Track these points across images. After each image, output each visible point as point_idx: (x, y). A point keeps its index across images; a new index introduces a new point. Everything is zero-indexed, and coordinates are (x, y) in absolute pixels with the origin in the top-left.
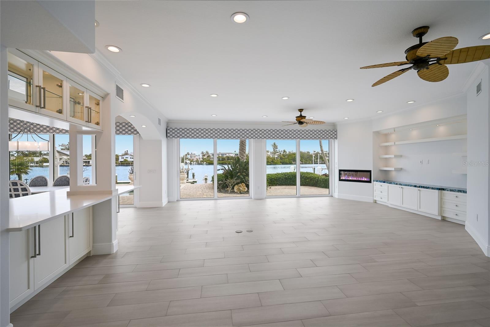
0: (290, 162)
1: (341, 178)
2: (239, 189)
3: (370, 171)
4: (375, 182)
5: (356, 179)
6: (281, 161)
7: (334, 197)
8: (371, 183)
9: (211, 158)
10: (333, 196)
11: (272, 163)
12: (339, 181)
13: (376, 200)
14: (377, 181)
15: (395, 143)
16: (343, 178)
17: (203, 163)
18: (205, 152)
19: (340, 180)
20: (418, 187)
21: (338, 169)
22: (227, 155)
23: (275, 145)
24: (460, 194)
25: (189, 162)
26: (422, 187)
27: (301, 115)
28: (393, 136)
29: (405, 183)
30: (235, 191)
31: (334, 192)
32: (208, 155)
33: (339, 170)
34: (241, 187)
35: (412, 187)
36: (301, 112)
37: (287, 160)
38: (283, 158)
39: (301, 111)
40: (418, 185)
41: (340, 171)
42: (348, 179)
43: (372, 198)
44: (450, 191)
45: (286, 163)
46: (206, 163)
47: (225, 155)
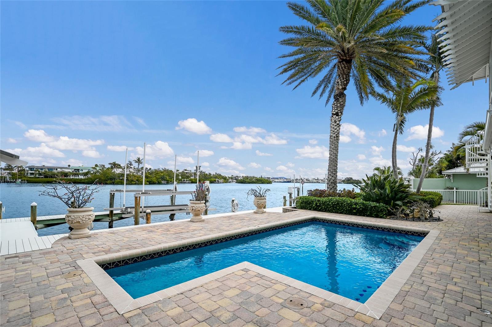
6: (148, 180)
9: (27, 173)
11: (137, 182)
17: (15, 181)
32: (20, 169)
37: (154, 179)
45: (153, 182)
46: (22, 181)
47: (55, 170)
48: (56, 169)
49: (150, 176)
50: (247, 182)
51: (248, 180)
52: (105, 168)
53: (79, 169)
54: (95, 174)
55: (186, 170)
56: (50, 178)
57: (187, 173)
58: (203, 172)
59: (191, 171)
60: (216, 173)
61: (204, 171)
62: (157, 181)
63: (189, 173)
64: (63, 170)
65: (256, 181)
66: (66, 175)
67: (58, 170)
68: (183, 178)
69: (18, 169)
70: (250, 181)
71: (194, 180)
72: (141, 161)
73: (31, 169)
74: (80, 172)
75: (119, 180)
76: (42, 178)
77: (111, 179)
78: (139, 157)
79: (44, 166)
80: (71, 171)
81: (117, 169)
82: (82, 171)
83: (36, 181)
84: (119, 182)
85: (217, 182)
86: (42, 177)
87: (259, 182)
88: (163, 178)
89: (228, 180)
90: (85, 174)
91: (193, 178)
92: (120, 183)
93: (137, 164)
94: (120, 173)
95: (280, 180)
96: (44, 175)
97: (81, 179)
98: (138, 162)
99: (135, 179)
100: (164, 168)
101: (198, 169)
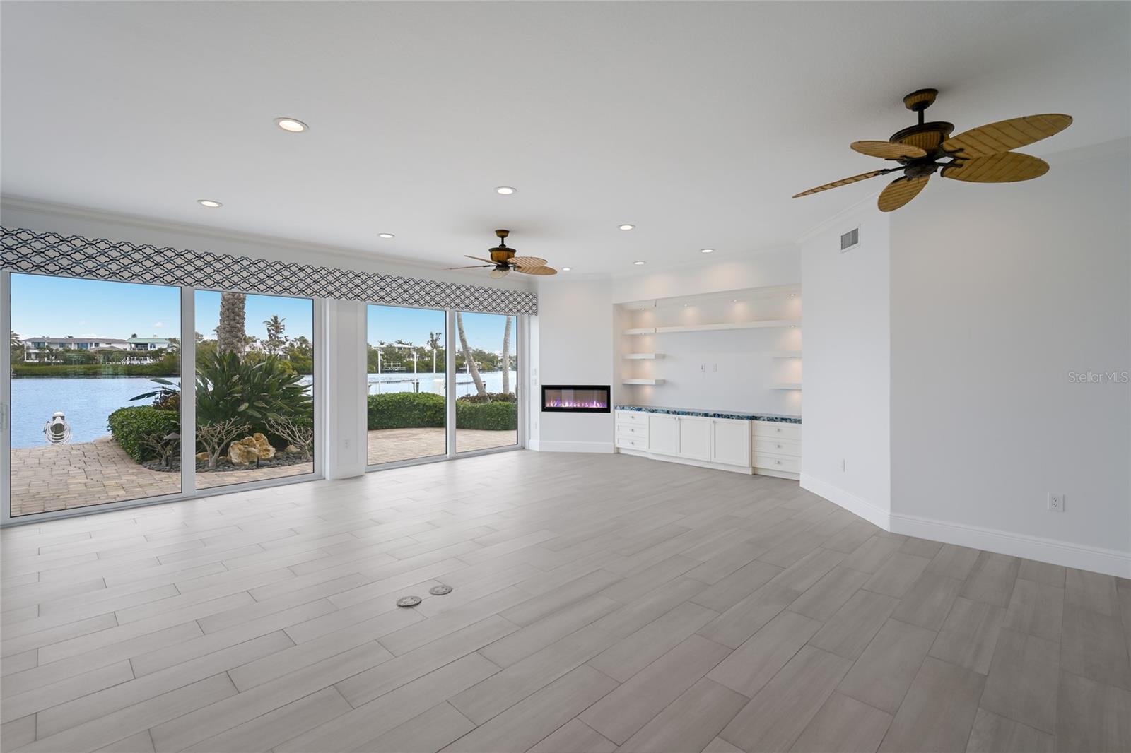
1: (548, 405)
2: (249, 452)
3: (607, 388)
4: (618, 411)
5: (578, 406)
6: (296, 365)
7: (529, 450)
8: (610, 412)
9: (29, 355)
10: (527, 448)
12: (543, 411)
13: (618, 448)
14: (623, 408)
15: (656, 329)
16: (552, 405)
19: (545, 409)
20: (711, 416)
21: (540, 382)
22: (102, 346)
23: (276, 322)
24: (784, 424)
26: (719, 416)
27: (503, 245)
28: (648, 317)
29: (683, 410)
30: (235, 459)
31: (530, 439)
32: (12, 345)
33: (542, 386)
34: (255, 447)
35: (700, 418)
36: (503, 237)
38: (300, 358)
39: (503, 234)
40: (712, 413)
41: (545, 388)
42: (563, 406)
43: (612, 444)
44: (768, 420)
47: (94, 347)
48: (97, 344)
52: (204, 341)
53: (147, 344)
54: (176, 353)
55: (399, 342)
56: (76, 364)
59: (411, 345)
64: (112, 345)
72: (282, 324)
73: (38, 343)
74: (149, 349)
78: (275, 315)
79: (69, 337)
80: (128, 347)
82: (154, 347)
83: (37, 372)
86: (57, 361)
90: (155, 355)
93: (273, 328)
96: (67, 358)
97: (149, 366)
101: (436, 340)
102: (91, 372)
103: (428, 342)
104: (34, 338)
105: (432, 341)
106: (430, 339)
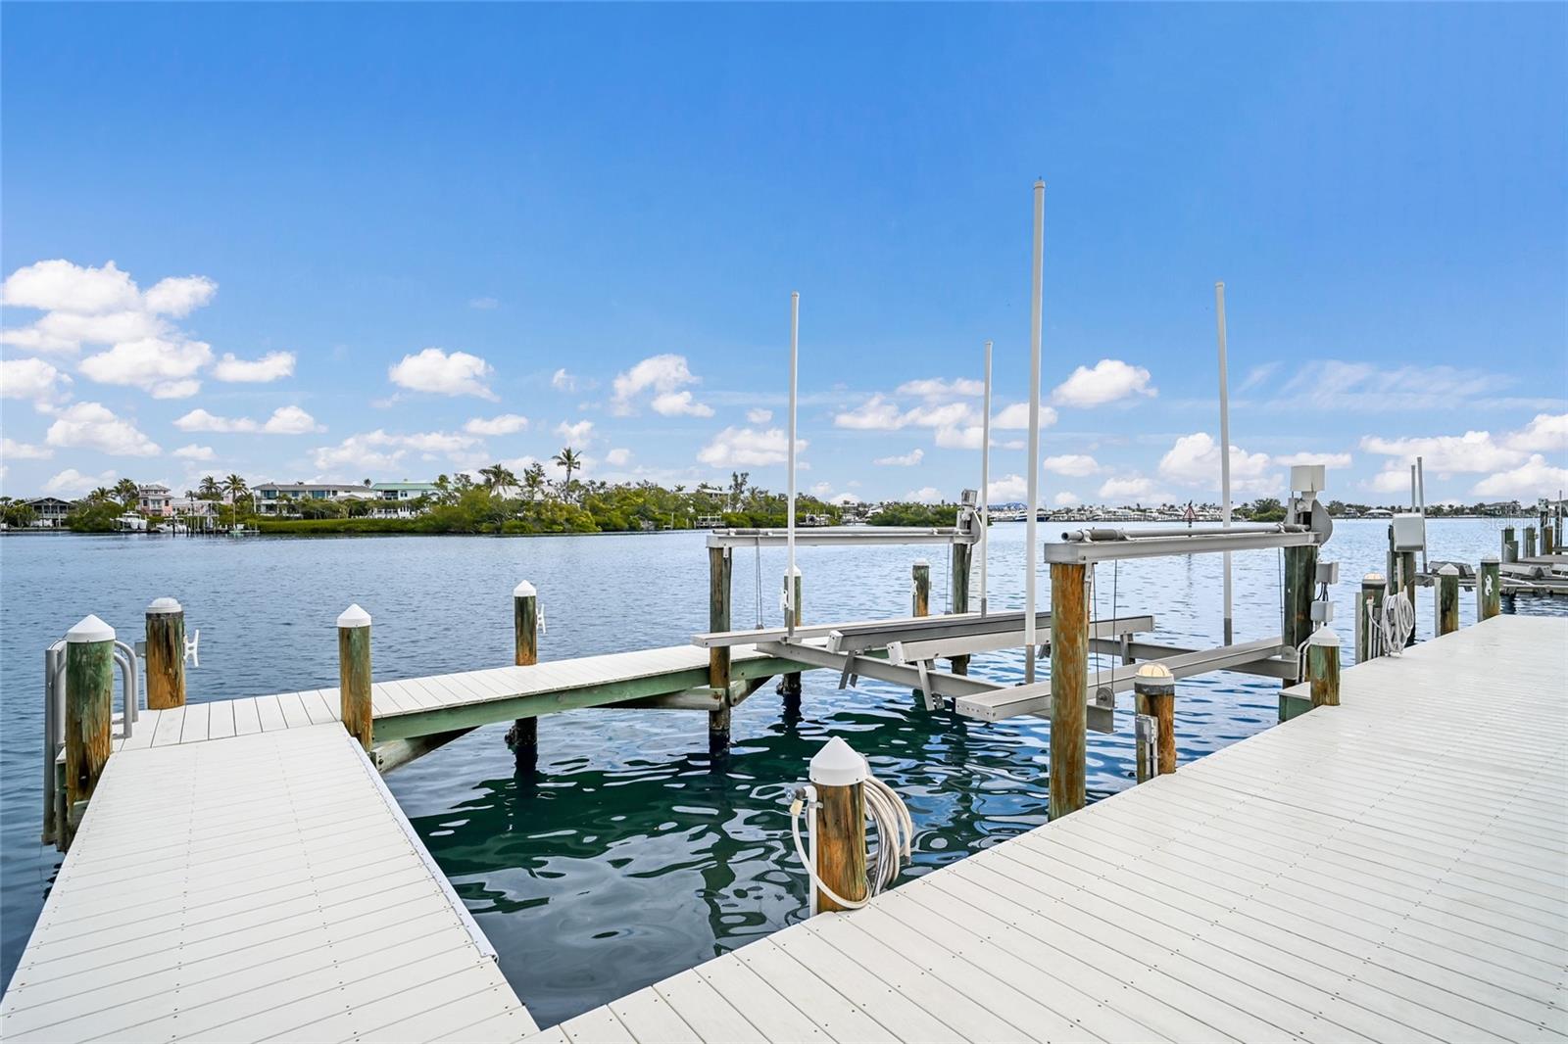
0: (630, 524)
6: (600, 519)
9: (258, 506)
11: (568, 526)
17: (230, 529)
18: (220, 477)
23: (569, 457)
25: (144, 523)
32: (238, 494)
37: (617, 517)
38: (602, 509)
45: (615, 526)
46: (246, 528)
47: (332, 496)
48: (335, 493)
49: (604, 506)
50: (905, 522)
51: (911, 516)
52: (471, 485)
53: (396, 491)
54: (444, 503)
55: (705, 487)
56: (318, 518)
57: (711, 495)
58: (761, 493)
59: (721, 490)
60: (800, 494)
61: (763, 489)
62: (625, 521)
63: (716, 495)
65: (938, 516)
66: (361, 508)
67: (341, 494)
68: (702, 511)
69: (234, 495)
70: (918, 519)
71: (734, 519)
72: (576, 461)
73: (268, 492)
74: (400, 499)
75: (513, 522)
76: (298, 518)
77: (491, 518)
78: (567, 448)
79: (301, 484)
80: (372, 495)
81: (506, 487)
82: (406, 495)
83: (283, 529)
84: (516, 527)
85: (808, 522)
86: (298, 515)
87: (947, 522)
88: (643, 513)
89: (840, 517)
90: (415, 505)
91: (730, 511)
92: (518, 530)
93: (564, 468)
94: (518, 497)
95: (1010, 515)
96: (304, 510)
97: (405, 521)
98: (565, 464)
99: (561, 517)
100: (642, 482)
101: (742, 484)
102: (341, 528)
103: (731, 487)
104: (264, 485)
105: (736, 485)
106: (733, 483)
